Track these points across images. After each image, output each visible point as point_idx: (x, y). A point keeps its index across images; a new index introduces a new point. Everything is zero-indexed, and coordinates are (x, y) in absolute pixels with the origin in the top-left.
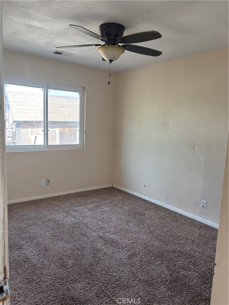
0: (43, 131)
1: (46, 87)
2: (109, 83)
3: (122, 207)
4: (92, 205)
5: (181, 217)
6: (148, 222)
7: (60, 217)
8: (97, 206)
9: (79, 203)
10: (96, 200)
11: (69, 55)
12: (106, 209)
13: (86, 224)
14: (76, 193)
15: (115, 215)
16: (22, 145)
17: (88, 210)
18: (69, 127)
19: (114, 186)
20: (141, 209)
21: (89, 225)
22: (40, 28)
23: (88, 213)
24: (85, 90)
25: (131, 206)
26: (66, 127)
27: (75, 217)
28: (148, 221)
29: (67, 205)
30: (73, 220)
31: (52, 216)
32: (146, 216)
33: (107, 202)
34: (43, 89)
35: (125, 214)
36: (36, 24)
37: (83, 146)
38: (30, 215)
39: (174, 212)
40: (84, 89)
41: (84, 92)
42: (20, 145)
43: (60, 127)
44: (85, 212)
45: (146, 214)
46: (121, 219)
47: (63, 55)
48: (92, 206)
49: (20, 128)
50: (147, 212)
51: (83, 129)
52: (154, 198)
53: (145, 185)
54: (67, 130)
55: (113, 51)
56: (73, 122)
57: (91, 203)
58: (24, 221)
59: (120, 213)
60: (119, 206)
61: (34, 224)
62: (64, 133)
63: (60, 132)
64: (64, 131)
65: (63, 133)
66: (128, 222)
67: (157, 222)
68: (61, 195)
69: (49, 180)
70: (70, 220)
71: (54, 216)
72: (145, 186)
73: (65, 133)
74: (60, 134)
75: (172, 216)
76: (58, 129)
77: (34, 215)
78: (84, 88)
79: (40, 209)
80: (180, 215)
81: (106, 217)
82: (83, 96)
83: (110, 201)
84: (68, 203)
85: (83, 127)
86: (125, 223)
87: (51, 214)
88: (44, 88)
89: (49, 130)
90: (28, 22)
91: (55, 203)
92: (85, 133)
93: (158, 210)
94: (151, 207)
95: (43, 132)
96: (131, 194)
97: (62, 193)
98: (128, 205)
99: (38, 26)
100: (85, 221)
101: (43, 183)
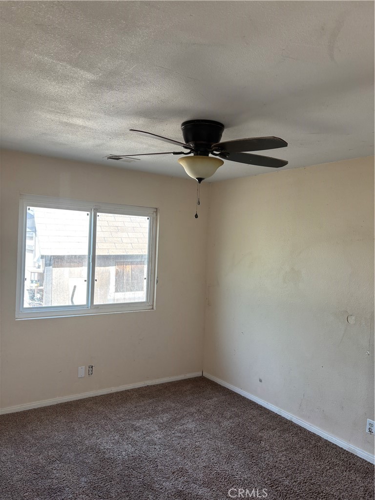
0: (85, 281)
1: (94, 209)
2: (196, 216)
3: (219, 423)
4: (165, 417)
5: (328, 448)
6: (266, 459)
7: (107, 442)
8: (174, 420)
9: (143, 411)
10: (173, 405)
11: (132, 161)
12: (191, 426)
13: (153, 461)
14: (139, 389)
15: (207, 441)
16: (53, 305)
17: (157, 428)
18: (132, 263)
19: (206, 375)
20: (254, 428)
21: (159, 464)
22: (84, 127)
23: (158, 436)
24: (158, 212)
25: (237, 420)
26: (127, 263)
27: (134, 443)
28: (267, 456)
29: (121, 415)
30: (131, 449)
31: (93, 440)
32: (263, 443)
33: (193, 410)
34: (89, 213)
35: (225, 437)
36: (79, 122)
37: (153, 305)
38: (55, 436)
39: (314, 435)
40: (156, 212)
41: (156, 215)
42: (50, 305)
43: (117, 264)
44: (152, 432)
45: (263, 439)
46: (217, 450)
47: (123, 161)
48: (165, 419)
49: (51, 267)
50: (265, 435)
51: (153, 275)
52: (277, 404)
53: (261, 378)
54: (128, 269)
55: (203, 165)
56: (137, 256)
57: (163, 411)
58: (44, 450)
59: (215, 437)
60: (215, 420)
61: (60, 458)
62: (123, 273)
63: (117, 273)
64: (124, 270)
65: (121, 274)
66: (229, 458)
67: (283, 459)
68: (112, 392)
69: (92, 367)
70: (126, 450)
71: (98, 441)
72: (261, 381)
73: (125, 274)
74: (116, 276)
75: (311, 446)
76: (114, 267)
77: (62, 437)
78: (156, 210)
79: (74, 424)
80: (328, 444)
81: (190, 445)
82: (155, 222)
83: (198, 408)
84: (123, 409)
85: (153, 272)
86: (225, 461)
87: (93, 435)
88: (90, 210)
89: (96, 280)
90: (65, 119)
91: (101, 409)
92: (157, 282)
93: (284, 430)
94: (271, 424)
95: (86, 283)
96: (236, 393)
97: (114, 390)
98: (230, 418)
99: (81, 124)
100: (152, 454)
101: (82, 371)
